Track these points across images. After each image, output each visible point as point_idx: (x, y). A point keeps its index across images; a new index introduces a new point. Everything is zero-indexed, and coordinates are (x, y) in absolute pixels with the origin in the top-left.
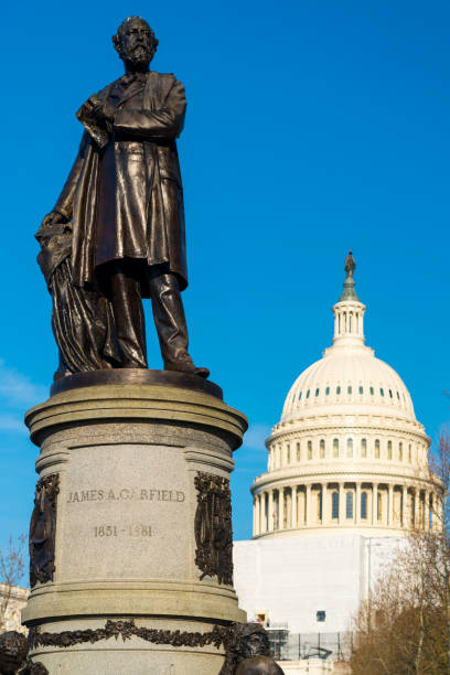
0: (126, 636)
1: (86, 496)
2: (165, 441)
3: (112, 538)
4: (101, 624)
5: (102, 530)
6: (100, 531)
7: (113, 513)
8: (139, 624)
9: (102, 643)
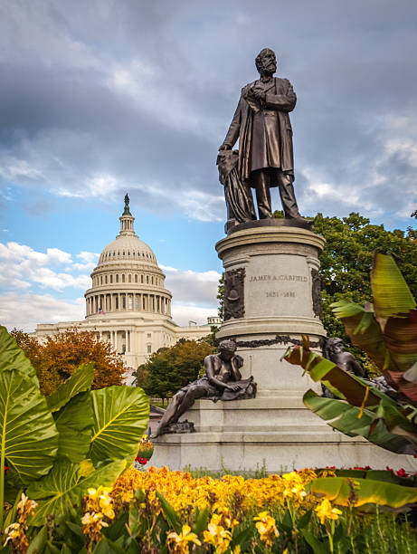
0: (286, 343)
1: (261, 278)
2: (299, 253)
3: (276, 298)
4: (274, 337)
5: (270, 294)
6: (269, 295)
7: (277, 286)
8: (292, 337)
9: (274, 346)
